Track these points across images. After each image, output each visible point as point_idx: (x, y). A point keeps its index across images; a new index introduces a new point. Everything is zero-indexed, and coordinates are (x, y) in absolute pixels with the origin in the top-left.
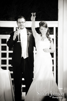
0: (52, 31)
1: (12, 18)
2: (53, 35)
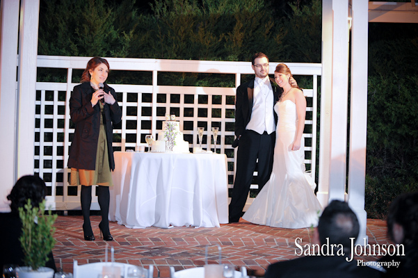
0: (309, 83)
1: (233, 57)
2: (311, 90)
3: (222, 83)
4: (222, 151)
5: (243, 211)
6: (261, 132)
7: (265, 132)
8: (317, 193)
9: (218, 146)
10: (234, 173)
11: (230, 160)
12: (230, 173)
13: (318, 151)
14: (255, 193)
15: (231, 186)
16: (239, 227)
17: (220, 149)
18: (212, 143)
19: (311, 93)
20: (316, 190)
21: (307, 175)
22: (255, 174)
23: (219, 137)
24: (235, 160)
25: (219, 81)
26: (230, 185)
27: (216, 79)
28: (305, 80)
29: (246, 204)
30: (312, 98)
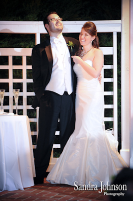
0: (109, 40)
1: (32, 16)
2: (111, 48)
3: (22, 44)
4: (25, 112)
5: (47, 171)
6: (61, 93)
7: (66, 93)
8: (121, 151)
9: (20, 107)
10: (37, 133)
11: (33, 120)
12: (34, 133)
13: (119, 108)
14: (58, 152)
15: (35, 147)
16: (42, 189)
17: (22, 110)
18: (14, 104)
19: (111, 51)
20: (120, 147)
21: (108, 133)
22: (57, 133)
23: (21, 98)
24: (36, 120)
25: (19, 42)
26: (34, 145)
27: (16, 39)
28: (105, 38)
29: (50, 164)
30: (112, 56)
